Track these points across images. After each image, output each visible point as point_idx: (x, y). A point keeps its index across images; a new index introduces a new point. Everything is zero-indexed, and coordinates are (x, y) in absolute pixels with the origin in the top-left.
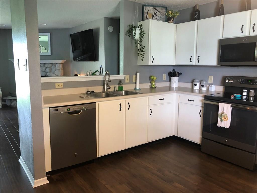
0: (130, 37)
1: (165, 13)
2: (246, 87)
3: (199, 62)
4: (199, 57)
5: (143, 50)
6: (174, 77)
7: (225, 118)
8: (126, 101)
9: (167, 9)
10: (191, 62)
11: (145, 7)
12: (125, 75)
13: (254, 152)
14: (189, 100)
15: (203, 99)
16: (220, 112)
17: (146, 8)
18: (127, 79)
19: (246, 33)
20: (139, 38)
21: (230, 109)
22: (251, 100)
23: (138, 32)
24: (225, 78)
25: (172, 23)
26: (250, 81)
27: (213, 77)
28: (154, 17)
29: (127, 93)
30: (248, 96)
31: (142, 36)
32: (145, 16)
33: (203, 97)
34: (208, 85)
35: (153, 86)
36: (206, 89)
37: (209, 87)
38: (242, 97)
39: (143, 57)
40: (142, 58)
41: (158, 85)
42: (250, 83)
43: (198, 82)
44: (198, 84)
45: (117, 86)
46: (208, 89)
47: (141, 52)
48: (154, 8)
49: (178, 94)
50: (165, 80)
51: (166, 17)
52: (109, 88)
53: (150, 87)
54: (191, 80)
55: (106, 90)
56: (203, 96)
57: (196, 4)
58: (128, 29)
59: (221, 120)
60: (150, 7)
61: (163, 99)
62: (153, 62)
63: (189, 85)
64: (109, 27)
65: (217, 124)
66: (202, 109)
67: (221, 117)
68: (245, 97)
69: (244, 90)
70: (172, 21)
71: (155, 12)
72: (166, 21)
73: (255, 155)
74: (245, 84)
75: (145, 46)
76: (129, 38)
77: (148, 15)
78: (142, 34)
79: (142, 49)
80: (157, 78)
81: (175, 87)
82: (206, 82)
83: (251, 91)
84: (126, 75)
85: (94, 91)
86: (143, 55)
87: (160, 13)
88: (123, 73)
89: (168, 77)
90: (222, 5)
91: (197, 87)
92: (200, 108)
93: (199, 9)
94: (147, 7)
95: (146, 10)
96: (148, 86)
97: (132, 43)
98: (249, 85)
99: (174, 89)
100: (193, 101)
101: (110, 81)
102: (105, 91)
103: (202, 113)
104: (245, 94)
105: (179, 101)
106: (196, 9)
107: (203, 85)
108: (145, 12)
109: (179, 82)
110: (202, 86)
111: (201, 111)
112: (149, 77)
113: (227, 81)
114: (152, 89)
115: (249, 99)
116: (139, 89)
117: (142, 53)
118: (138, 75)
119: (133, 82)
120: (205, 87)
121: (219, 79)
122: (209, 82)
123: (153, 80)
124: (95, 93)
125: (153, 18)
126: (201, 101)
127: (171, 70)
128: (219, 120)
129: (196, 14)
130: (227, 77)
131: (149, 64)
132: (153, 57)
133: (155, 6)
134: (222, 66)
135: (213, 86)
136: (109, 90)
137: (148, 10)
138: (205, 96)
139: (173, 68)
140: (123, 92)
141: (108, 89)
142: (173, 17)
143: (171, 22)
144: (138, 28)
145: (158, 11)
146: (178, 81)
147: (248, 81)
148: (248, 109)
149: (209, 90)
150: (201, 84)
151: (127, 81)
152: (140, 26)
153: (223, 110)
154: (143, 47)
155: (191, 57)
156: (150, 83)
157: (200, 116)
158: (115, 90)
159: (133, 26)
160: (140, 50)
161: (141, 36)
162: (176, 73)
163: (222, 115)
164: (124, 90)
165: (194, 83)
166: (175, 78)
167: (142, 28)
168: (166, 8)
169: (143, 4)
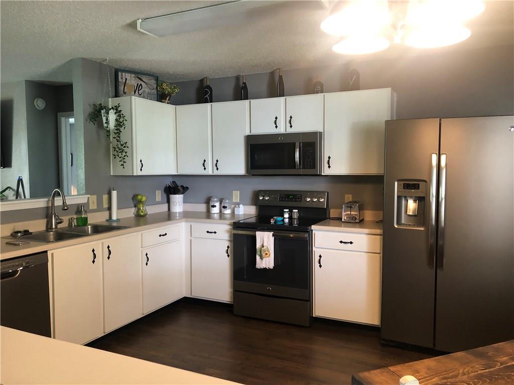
0: (94, 124)
1: (155, 86)
2: (287, 205)
3: (217, 169)
4: (217, 161)
5: (124, 149)
6: (175, 194)
7: (267, 254)
8: (102, 243)
9: (159, 79)
10: (205, 169)
11: (120, 74)
12: (89, 196)
13: (308, 299)
14: (208, 232)
15: (231, 229)
16: (258, 245)
17: (122, 75)
18: (93, 203)
19: (281, 130)
20: (114, 127)
21: (272, 239)
22: (295, 223)
23: (112, 117)
24: (257, 194)
25: (168, 103)
26: (291, 197)
27: (239, 192)
28: (137, 91)
29: (98, 229)
30: (290, 218)
31: (121, 124)
32: (121, 88)
33: (229, 225)
34: (233, 206)
35: (142, 212)
36: (230, 212)
37: (235, 209)
38: (283, 220)
39: (125, 162)
40: (122, 163)
41: (150, 210)
42: (291, 200)
43: (217, 201)
44: (217, 204)
45: (75, 217)
46: (233, 212)
47: (120, 152)
48: (136, 76)
49: (189, 224)
50: (160, 200)
51: (157, 93)
52: (60, 221)
53: (136, 215)
54: (204, 198)
55: (54, 227)
56: (231, 223)
57: (205, 76)
58: (90, 110)
59: (261, 258)
60: (130, 75)
61: (166, 234)
62: (141, 170)
63: (202, 208)
64: (36, 100)
65: (256, 264)
66: (231, 245)
67: (261, 252)
68: (287, 221)
69: (285, 210)
70: (168, 100)
71: (138, 84)
72: (157, 99)
73: (309, 303)
74: (285, 201)
75: (126, 143)
76: (92, 126)
77: (126, 88)
78: (121, 120)
79: (122, 147)
80: (147, 198)
81: (179, 212)
82: (230, 201)
83: (294, 211)
84: (91, 195)
85: (30, 231)
86: (124, 159)
87: (147, 86)
88: (84, 191)
89: (165, 196)
90: (244, 83)
91: (215, 210)
92: (227, 244)
93: (211, 86)
94: (124, 74)
95: (122, 78)
96: (131, 212)
97: (98, 135)
98: (290, 202)
99: (178, 215)
100: (215, 233)
101: (66, 208)
102: (51, 228)
103: (231, 252)
104: (286, 216)
105: (191, 236)
106: (205, 85)
107: (226, 205)
108: (120, 82)
109: (184, 203)
110: (225, 207)
111: (228, 247)
112: (132, 196)
113: (261, 198)
114: (141, 219)
115: (293, 223)
116: (117, 219)
117: (122, 154)
118: (114, 194)
119: (104, 207)
120: (229, 209)
121: (249, 195)
122: (233, 201)
123: (140, 202)
124: (31, 233)
125: (135, 94)
126: (228, 231)
127: (168, 182)
128: (258, 257)
129: (206, 93)
130: (260, 191)
131: (135, 174)
132: (141, 161)
133: (138, 74)
134: (253, 175)
135: (241, 206)
136: (60, 226)
137: (126, 79)
138: (234, 223)
139: (171, 180)
140: (88, 228)
141: (57, 224)
142: (169, 95)
143: (166, 102)
144: (112, 110)
145: (144, 82)
146: (182, 202)
147: (288, 196)
148: (291, 237)
149: (235, 213)
150: (222, 205)
151: (93, 206)
152: (115, 106)
153: (263, 242)
154: (123, 145)
155: (205, 161)
156: (135, 206)
157: (228, 256)
158: (72, 226)
159: (102, 105)
160: (118, 150)
161: (119, 124)
162: (179, 188)
163: (261, 250)
164: (90, 225)
165: (212, 204)
166: (177, 196)
167: (120, 111)
168: (157, 78)
169: (117, 67)
